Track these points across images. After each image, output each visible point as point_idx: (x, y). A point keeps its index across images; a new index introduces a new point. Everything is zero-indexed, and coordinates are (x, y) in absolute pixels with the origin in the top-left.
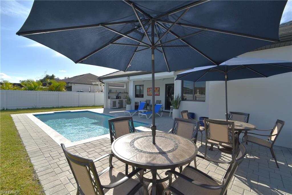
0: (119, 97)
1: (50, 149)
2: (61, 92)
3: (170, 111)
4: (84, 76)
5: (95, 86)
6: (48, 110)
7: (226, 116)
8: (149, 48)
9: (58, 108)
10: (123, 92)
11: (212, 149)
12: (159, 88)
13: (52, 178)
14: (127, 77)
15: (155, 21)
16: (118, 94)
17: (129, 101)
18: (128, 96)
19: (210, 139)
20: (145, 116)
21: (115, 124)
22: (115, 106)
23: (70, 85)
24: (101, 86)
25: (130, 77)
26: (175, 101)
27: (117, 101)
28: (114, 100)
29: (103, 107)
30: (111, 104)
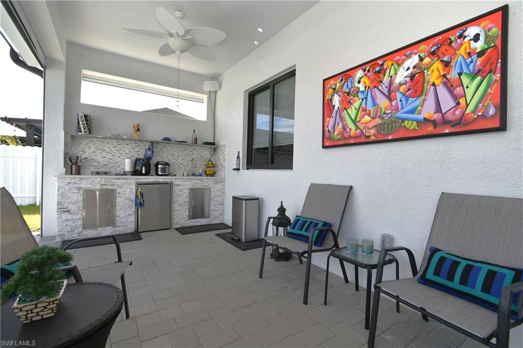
30: (71, 207)
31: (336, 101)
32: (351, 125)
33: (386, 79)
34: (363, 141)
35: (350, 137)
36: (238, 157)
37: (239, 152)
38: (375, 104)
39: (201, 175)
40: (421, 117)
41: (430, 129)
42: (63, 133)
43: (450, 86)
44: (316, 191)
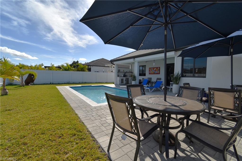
0: (126, 75)
1: (85, 106)
2: (84, 72)
3: (170, 87)
4: (99, 60)
5: (107, 67)
6: (77, 84)
7: (231, 87)
8: (162, 25)
9: (82, 83)
10: (129, 72)
11: (215, 116)
12: (160, 67)
13: (91, 122)
14: (133, 59)
15: (168, 3)
16: (125, 73)
17: (134, 78)
18: (134, 75)
19: (214, 106)
20: (148, 89)
21: (131, 88)
22: (123, 83)
23: (90, 67)
24: (111, 67)
25: (135, 58)
26: (175, 77)
27: (124, 78)
28: (122, 78)
29: (114, 84)
30: (120, 81)
33: (154, 69)
34: (152, 74)
41: (156, 74)
43: (157, 71)
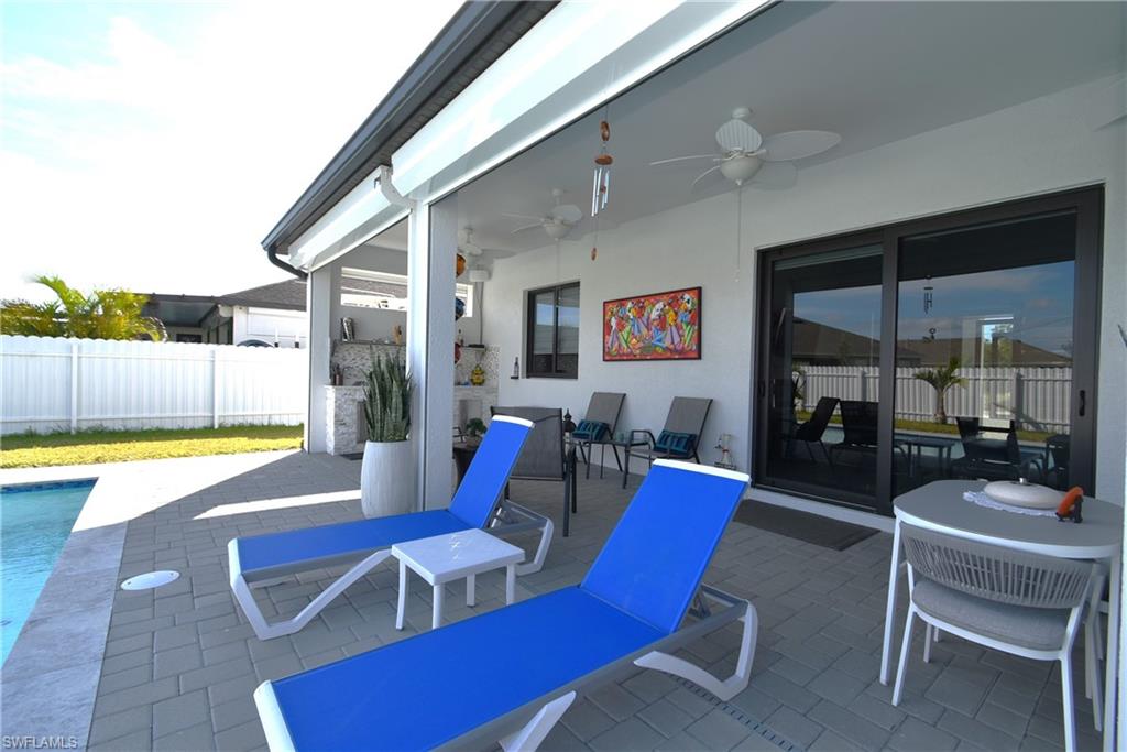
12: (699, 291)
14: (380, 171)
30: (347, 420)
31: (614, 322)
32: (624, 345)
33: (646, 314)
34: (631, 358)
35: (624, 354)
36: (517, 364)
37: (517, 359)
38: (639, 331)
39: (466, 384)
40: (664, 345)
41: (669, 355)
42: (329, 340)
43: (679, 328)
44: (598, 398)
